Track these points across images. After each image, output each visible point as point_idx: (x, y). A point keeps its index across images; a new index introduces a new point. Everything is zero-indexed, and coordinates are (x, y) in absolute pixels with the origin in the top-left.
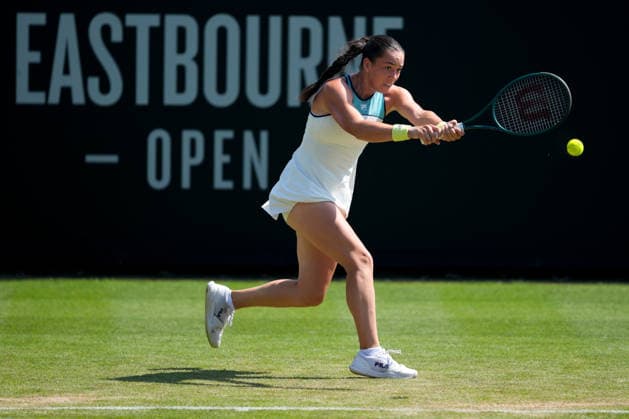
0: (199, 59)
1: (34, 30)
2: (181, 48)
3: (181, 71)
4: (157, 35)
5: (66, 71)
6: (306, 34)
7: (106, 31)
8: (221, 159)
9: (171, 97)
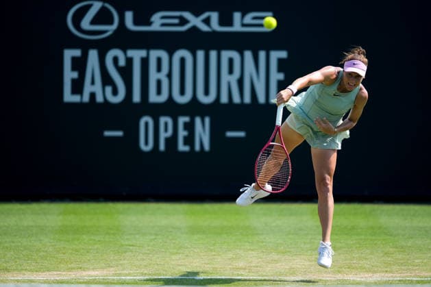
0: (169, 76)
1: (74, 59)
2: (159, 69)
3: (159, 83)
4: (145, 62)
5: (93, 83)
6: (231, 61)
7: (116, 60)
8: (182, 133)
9: (153, 98)
